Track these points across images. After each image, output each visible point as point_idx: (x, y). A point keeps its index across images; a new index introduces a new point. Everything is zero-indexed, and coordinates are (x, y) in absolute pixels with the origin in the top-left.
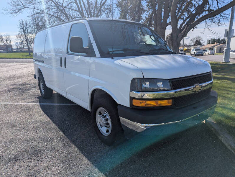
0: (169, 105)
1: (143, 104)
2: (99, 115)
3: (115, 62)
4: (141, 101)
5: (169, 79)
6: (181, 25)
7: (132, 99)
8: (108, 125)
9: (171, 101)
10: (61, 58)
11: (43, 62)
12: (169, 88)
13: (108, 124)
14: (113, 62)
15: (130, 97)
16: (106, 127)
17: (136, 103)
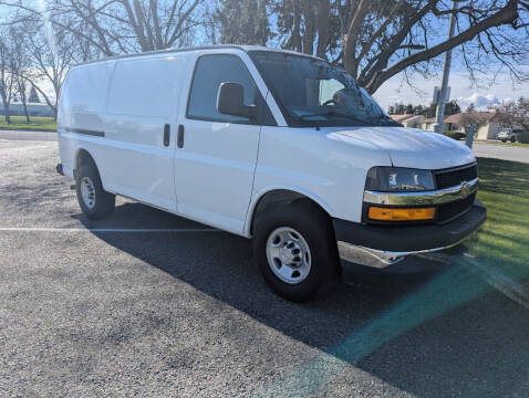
0: (430, 217)
1: (388, 216)
2: (273, 245)
3: (328, 136)
4: (386, 210)
5: (432, 171)
6: (363, 72)
7: (366, 207)
8: (298, 263)
9: (432, 210)
10: (167, 128)
11: (101, 134)
12: (432, 186)
13: (297, 259)
14: (325, 137)
15: (364, 203)
16: (293, 265)
17: (375, 214)
